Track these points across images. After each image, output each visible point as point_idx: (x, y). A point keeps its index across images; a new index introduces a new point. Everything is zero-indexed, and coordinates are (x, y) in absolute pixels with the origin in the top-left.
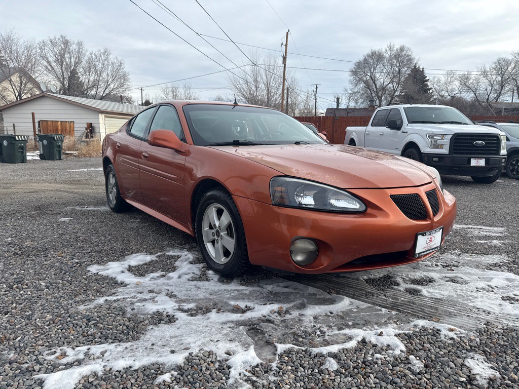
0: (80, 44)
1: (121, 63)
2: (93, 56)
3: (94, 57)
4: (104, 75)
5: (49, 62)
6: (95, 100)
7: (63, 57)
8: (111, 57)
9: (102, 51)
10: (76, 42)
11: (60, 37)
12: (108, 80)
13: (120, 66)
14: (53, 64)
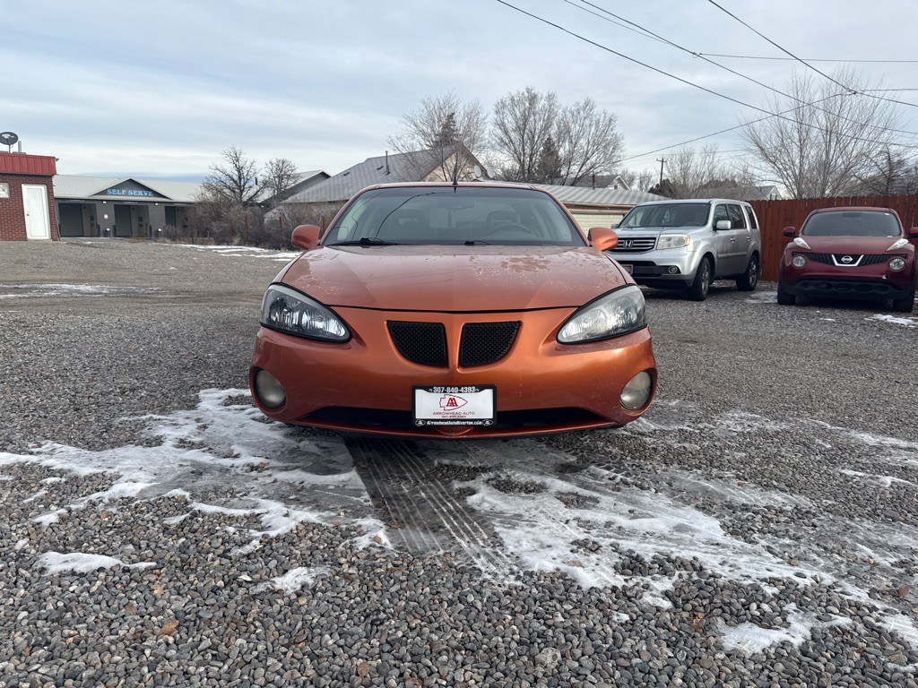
0: (550, 97)
1: (611, 120)
2: (567, 113)
3: (569, 115)
4: (583, 142)
5: (506, 132)
6: (565, 187)
7: (526, 120)
8: (595, 111)
9: (582, 103)
10: (545, 95)
11: (525, 91)
12: (587, 151)
13: (610, 124)
14: (513, 135)
